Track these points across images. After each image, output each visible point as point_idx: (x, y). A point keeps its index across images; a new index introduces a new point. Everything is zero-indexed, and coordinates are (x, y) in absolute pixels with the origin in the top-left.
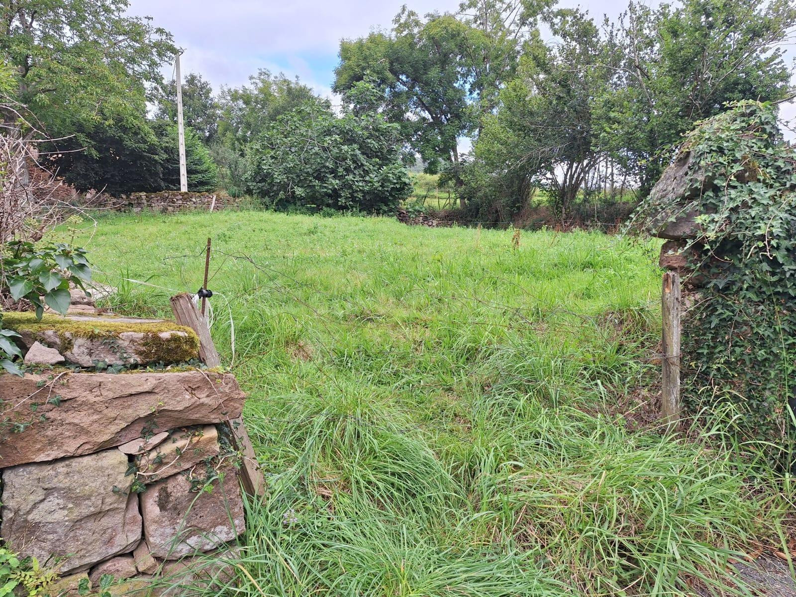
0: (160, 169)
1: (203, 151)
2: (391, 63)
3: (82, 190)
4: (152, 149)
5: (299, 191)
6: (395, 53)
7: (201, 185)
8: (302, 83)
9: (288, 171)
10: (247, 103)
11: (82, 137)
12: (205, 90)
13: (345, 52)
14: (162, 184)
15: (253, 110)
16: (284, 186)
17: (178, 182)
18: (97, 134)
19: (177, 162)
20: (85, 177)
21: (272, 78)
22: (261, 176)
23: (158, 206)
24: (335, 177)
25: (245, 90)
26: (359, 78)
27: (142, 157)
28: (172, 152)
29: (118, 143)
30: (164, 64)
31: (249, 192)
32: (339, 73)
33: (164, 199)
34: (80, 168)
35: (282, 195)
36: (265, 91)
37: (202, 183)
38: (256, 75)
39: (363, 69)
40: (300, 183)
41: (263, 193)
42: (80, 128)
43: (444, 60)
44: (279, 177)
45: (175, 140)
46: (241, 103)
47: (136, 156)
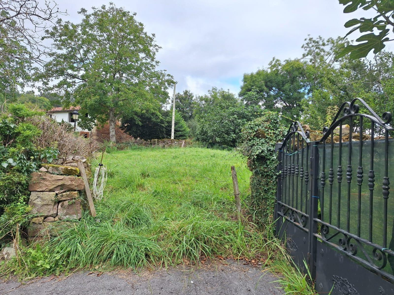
0: (164, 130)
1: (183, 122)
2: (266, 83)
3: (136, 138)
4: (162, 122)
5: (218, 139)
8: (230, 92)
9: (214, 131)
10: (206, 102)
11: (136, 117)
12: (191, 96)
13: (246, 79)
14: (165, 136)
15: (208, 104)
16: (212, 137)
17: (170, 135)
18: (142, 116)
19: (171, 126)
20: (136, 132)
21: (218, 91)
22: (203, 133)
23: (161, 145)
24: (235, 133)
25: (206, 96)
26: (250, 90)
27: (158, 125)
28: (170, 123)
29: (149, 119)
30: (170, 88)
31: (198, 140)
32: (242, 88)
33: (164, 142)
34: (134, 129)
35: (210, 141)
36: (215, 97)
37: (181, 136)
38: (211, 90)
39: (252, 86)
40: (219, 136)
41: (204, 140)
42: (136, 113)
43: (293, 80)
44: (210, 133)
45: (171, 118)
46: (204, 102)
47: (156, 124)
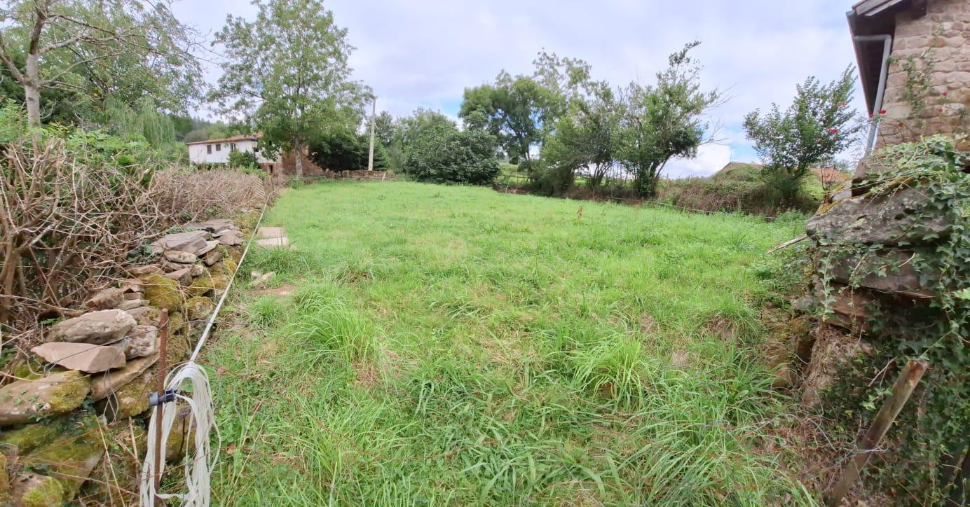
0: (359, 159)
1: (383, 150)
2: (493, 102)
3: (324, 169)
4: (357, 149)
5: (433, 171)
6: (496, 95)
7: (379, 167)
8: (441, 114)
9: (428, 160)
10: (410, 124)
11: (324, 144)
12: (389, 119)
13: (467, 95)
14: (360, 166)
15: (413, 128)
16: (424, 169)
17: (367, 165)
18: (332, 143)
19: (368, 155)
20: (324, 163)
21: (424, 111)
22: (412, 163)
23: (355, 177)
24: (456, 164)
25: (410, 118)
26: (474, 109)
27: (350, 153)
28: (366, 150)
29: (339, 146)
30: (368, 105)
31: (404, 171)
32: (462, 107)
33: (359, 174)
34: (323, 159)
35: (422, 173)
36: (421, 119)
37: (381, 166)
38: (416, 110)
39: (477, 104)
40: (434, 167)
41: (411, 172)
42: (324, 139)
43: (525, 103)
44: (422, 164)
45: (369, 144)
46: (407, 125)
47: (348, 153)
